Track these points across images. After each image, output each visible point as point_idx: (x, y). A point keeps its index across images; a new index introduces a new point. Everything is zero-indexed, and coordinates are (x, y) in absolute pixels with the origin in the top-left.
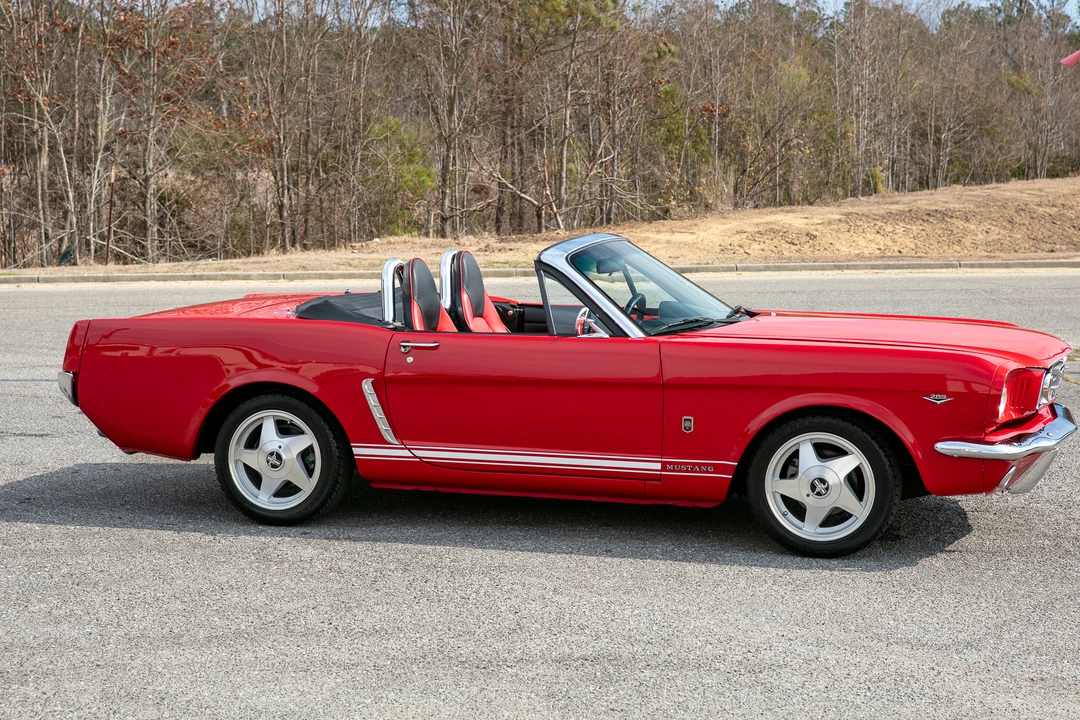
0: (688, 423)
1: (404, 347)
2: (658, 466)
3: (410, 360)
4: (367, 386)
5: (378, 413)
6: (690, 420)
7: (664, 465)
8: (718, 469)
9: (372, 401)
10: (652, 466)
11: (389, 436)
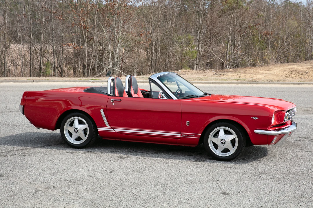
0: (188, 123)
1: (112, 100)
2: (180, 135)
3: (113, 104)
4: (102, 111)
5: (105, 118)
6: (188, 122)
7: (181, 134)
8: (196, 136)
9: (103, 115)
10: (178, 135)
11: (107, 125)
